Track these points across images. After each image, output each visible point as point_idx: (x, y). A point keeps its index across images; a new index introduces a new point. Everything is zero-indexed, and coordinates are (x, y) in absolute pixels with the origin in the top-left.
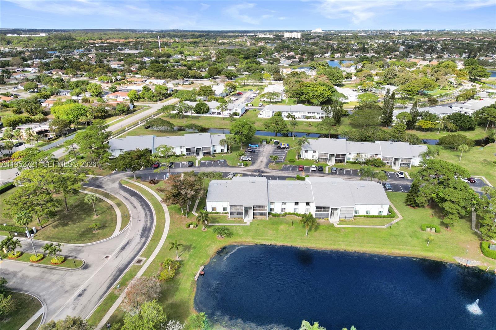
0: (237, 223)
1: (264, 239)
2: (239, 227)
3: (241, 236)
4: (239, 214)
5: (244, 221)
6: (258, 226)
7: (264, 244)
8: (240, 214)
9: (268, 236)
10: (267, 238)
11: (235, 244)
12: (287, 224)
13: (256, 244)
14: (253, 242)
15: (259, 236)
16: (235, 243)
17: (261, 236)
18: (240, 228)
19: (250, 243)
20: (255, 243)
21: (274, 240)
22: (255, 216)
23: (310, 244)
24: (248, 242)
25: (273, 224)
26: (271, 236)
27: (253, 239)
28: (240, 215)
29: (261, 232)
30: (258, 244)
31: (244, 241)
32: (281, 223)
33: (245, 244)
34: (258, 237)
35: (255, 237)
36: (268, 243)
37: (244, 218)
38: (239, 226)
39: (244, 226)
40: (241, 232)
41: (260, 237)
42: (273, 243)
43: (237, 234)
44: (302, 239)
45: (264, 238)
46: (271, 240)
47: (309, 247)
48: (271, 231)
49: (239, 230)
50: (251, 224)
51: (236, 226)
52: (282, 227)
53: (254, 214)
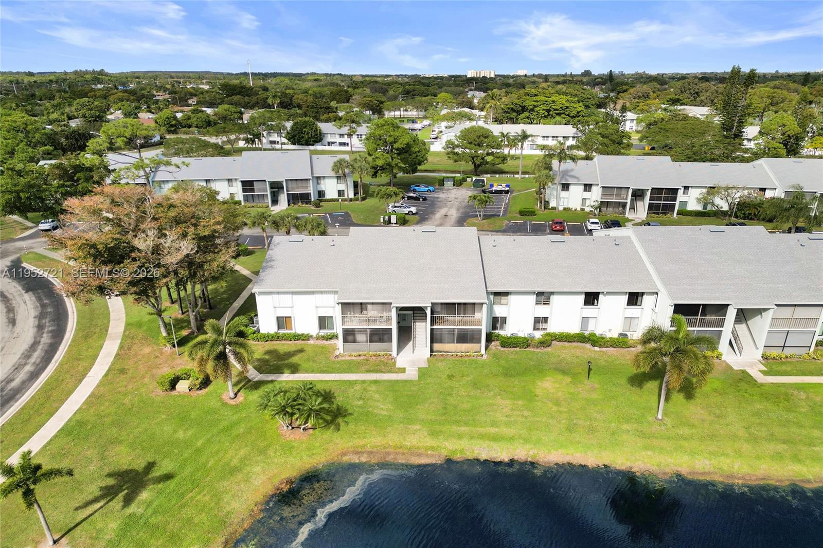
0: (368, 371)
1: (482, 437)
2: (374, 388)
3: (381, 423)
4: (376, 338)
5: (395, 363)
6: (449, 383)
7: (483, 456)
8: (379, 336)
9: (494, 424)
10: (493, 430)
11: (355, 459)
12: (564, 372)
13: (449, 461)
14: (432, 448)
15: (457, 422)
16: (357, 453)
17: (466, 424)
18: (377, 392)
19: (420, 455)
20: (445, 453)
21: (526, 441)
22: (437, 346)
23: (686, 458)
24: (413, 451)
25: (508, 373)
26: (508, 424)
27: (433, 434)
28: (381, 340)
29: (466, 406)
30: (457, 457)
31: (396, 447)
32: (539, 369)
33: (401, 460)
34: (455, 428)
35: (444, 429)
36: (501, 453)
37: (394, 353)
38: (376, 382)
39: (397, 381)
40: (383, 407)
41: (463, 429)
42: (521, 452)
43: (367, 414)
44: (642, 435)
45: (481, 430)
46: (511, 439)
47: (684, 470)
48: (508, 402)
49: (377, 396)
50: (422, 373)
51: (364, 382)
52: (548, 385)
53: (435, 338)
